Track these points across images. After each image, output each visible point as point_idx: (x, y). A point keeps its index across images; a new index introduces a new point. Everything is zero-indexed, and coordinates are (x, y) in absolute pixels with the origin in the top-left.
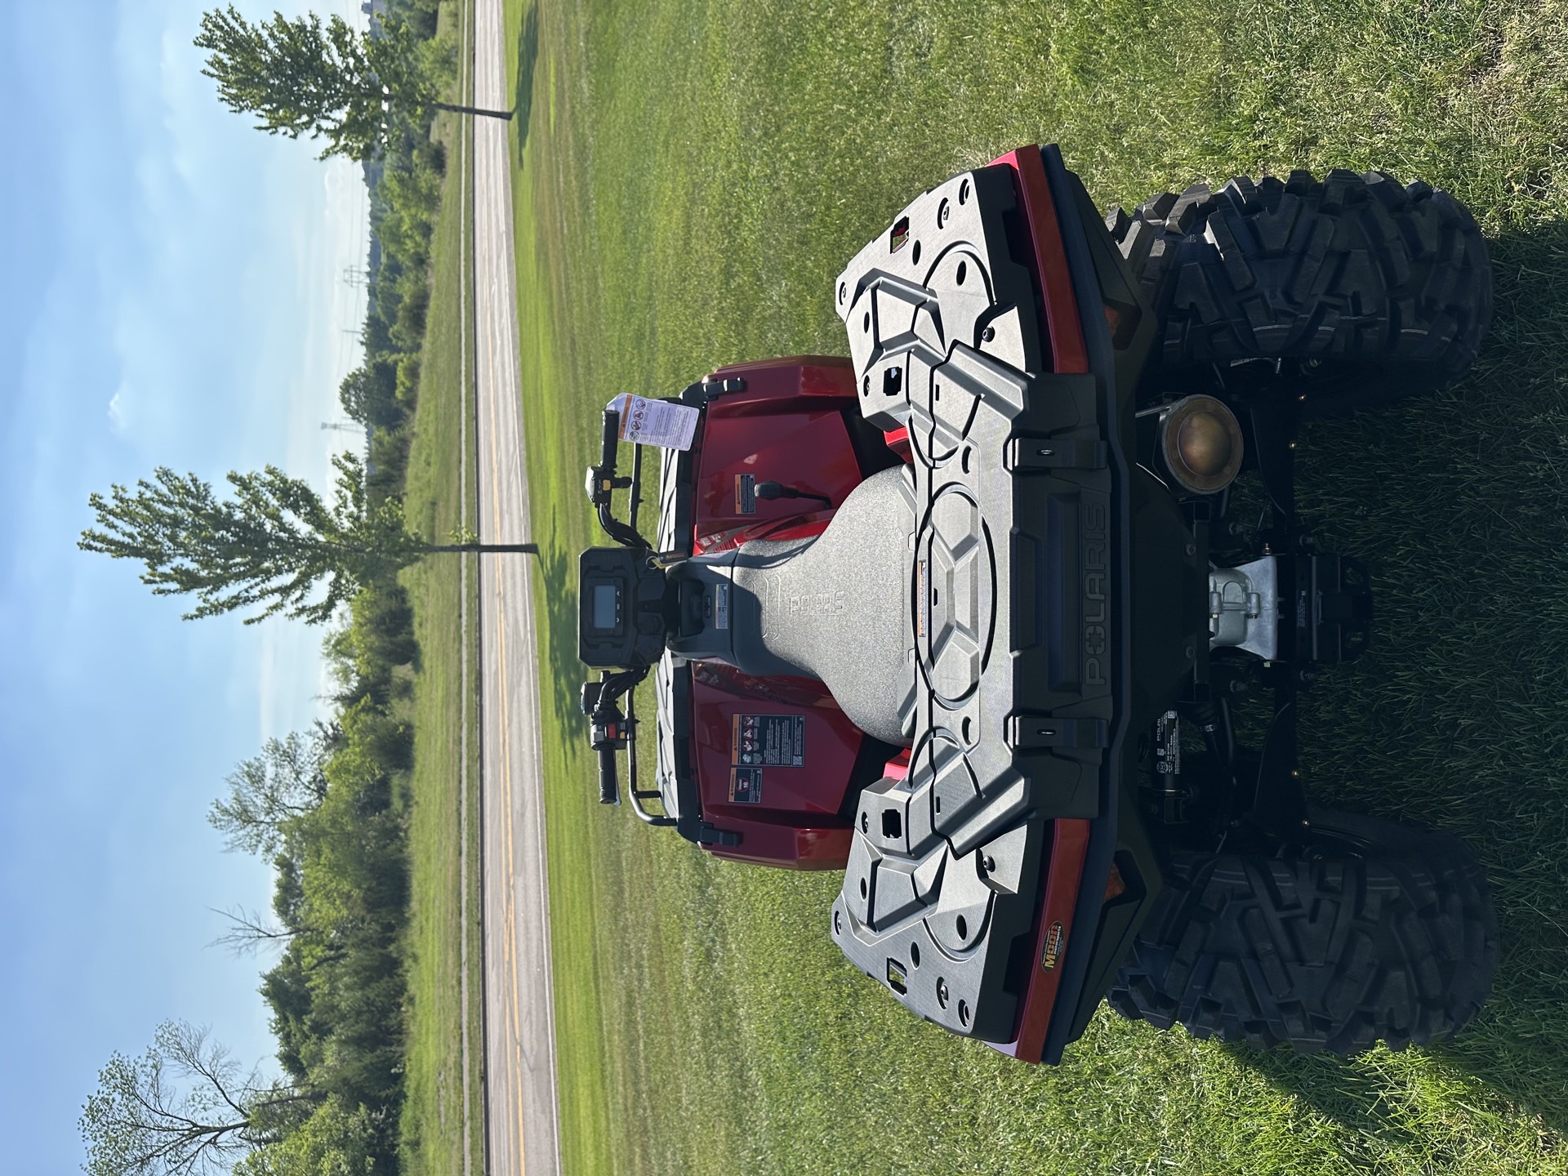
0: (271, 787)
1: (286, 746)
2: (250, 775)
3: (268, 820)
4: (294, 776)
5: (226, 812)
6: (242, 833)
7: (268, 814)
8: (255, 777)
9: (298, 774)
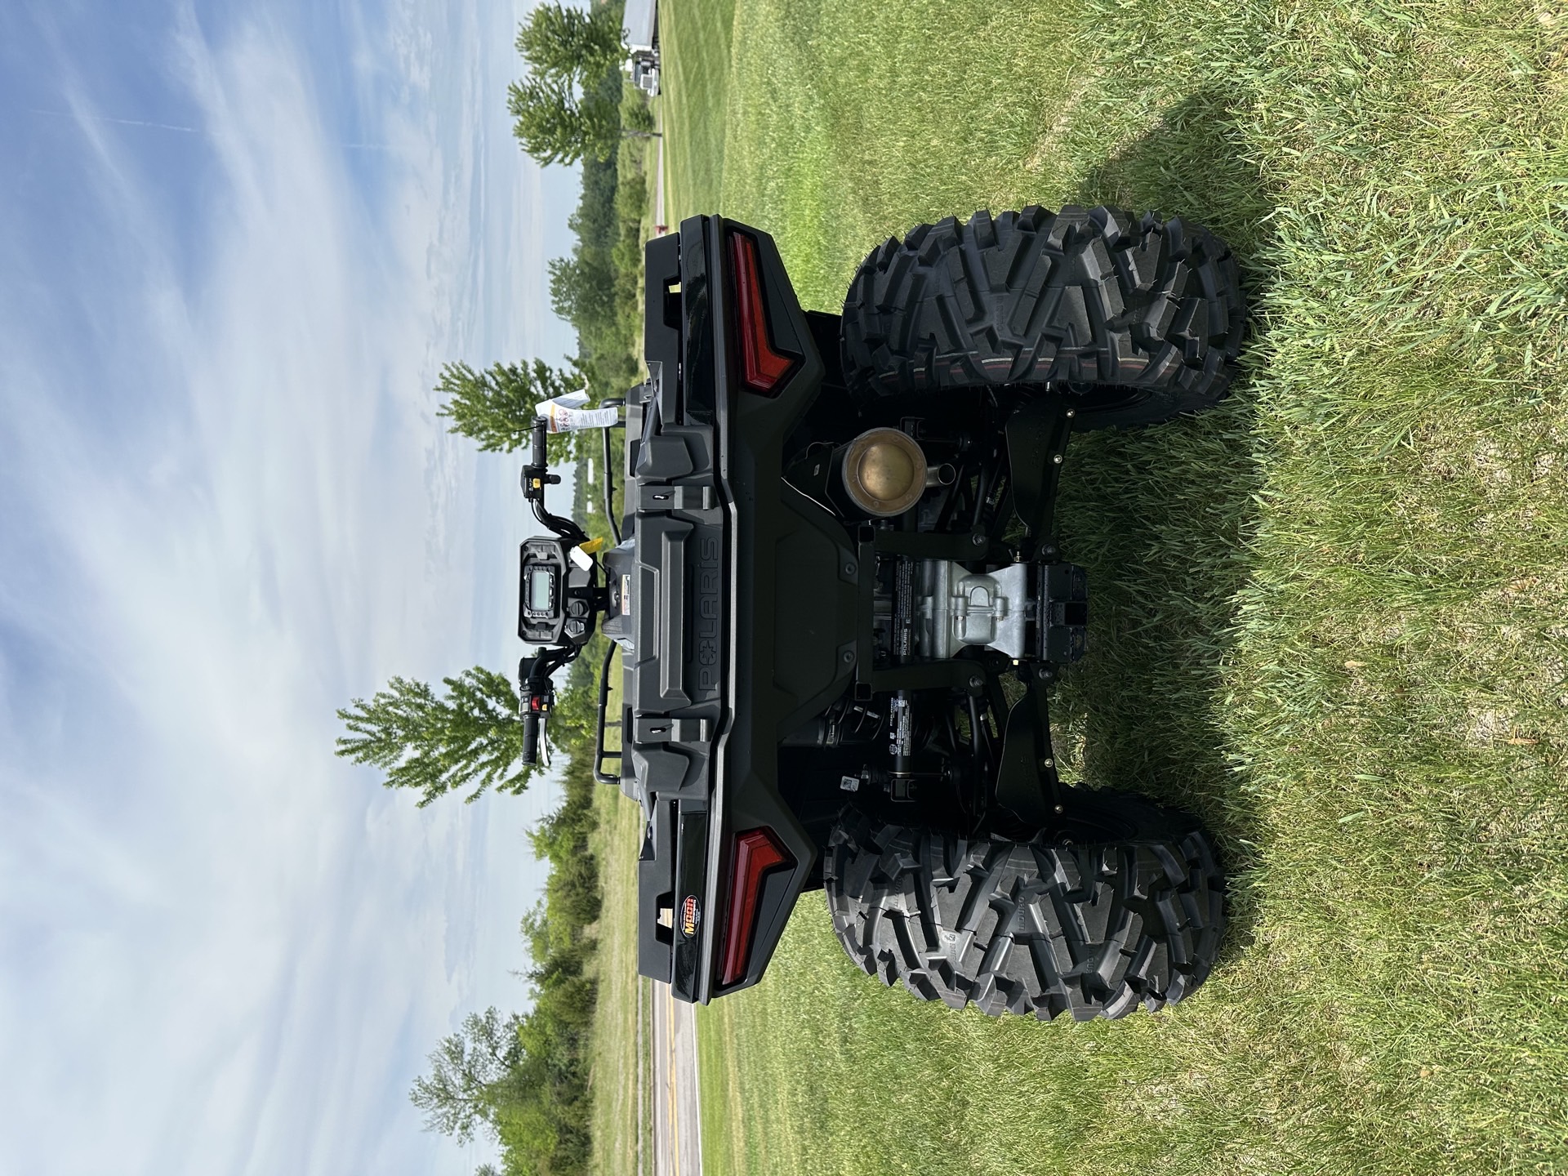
0: (469, 1062)
1: (484, 1020)
2: (449, 1052)
3: (466, 1097)
4: (490, 1050)
5: (426, 1089)
6: (440, 1111)
7: (465, 1091)
8: (455, 1052)
9: (494, 1049)
